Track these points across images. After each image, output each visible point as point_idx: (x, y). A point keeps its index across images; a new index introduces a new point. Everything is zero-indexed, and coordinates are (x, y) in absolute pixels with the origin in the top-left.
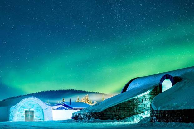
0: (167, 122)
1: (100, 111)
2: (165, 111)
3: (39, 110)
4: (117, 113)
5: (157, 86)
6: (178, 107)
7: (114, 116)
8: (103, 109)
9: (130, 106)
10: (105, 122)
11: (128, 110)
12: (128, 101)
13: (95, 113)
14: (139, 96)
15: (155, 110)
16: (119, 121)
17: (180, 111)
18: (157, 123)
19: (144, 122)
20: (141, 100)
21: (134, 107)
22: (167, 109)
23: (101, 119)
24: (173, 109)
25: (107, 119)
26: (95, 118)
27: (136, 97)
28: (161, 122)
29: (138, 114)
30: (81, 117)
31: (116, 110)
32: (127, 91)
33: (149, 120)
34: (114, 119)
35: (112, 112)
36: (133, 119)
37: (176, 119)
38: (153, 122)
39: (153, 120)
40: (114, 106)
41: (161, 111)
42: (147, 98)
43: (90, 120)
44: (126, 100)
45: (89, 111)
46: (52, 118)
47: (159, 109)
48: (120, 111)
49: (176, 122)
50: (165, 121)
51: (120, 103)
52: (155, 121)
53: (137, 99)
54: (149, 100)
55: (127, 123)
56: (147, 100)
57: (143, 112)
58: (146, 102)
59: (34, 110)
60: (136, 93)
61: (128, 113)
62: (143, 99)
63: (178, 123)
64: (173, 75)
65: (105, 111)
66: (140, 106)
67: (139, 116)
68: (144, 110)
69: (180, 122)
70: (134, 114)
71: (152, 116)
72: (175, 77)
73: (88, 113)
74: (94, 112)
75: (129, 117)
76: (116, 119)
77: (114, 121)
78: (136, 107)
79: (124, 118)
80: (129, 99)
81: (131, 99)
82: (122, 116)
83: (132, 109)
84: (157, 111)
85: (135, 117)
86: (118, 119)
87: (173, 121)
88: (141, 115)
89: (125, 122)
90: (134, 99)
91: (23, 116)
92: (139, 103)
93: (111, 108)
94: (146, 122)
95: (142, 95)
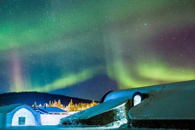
0: (140, 127)
1: (87, 119)
2: (139, 120)
3: (30, 116)
4: (100, 120)
5: (130, 100)
6: (148, 118)
7: (98, 122)
8: (89, 117)
9: (110, 115)
10: (92, 127)
11: (109, 118)
12: (109, 111)
13: (83, 120)
14: (117, 108)
15: (131, 119)
16: (102, 126)
17: (149, 120)
18: (133, 128)
19: (123, 127)
20: (118, 111)
21: (113, 116)
22: (140, 119)
23: (88, 125)
24: (144, 119)
25: (93, 124)
26: (83, 124)
27: (115, 108)
28: (136, 127)
29: (116, 121)
30: (70, 123)
31: (100, 118)
32: (104, 101)
33: (127, 126)
34: (98, 124)
35: (97, 119)
36: (113, 125)
37: (147, 126)
38: (130, 128)
39: (130, 126)
40: (98, 115)
41: (136, 120)
42: (123, 109)
43: (79, 125)
44: (108, 111)
45: (77, 118)
46: (41, 122)
47: (135, 118)
48: (103, 118)
49: (147, 127)
50: (138, 127)
51: (103, 113)
52: (132, 127)
53: (116, 110)
54: (124, 110)
55: (109, 128)
56: (122, 110)
57: (120, 119)
58: (122, 112)
59: (26, 117)
60: (114, 105)
61: (109, 120)
62: (120, 110)
63: (147, 128)
64: (142, 92)
65: (92, 118)
66: (118, 115)
67: (117, 122)
68: (120, 118)
69: (149, 128)
70: (114, 121)
71: (129, 123)
72: (144, 94)
73: (76, 120)
74: (81, 119)
75: (110, 123)
76: (100, 124)
77: (99, 126)
78: (115, 116)
79: (106, 124)
80: (110, 110)
81: (111, 109)
82: (104, 122)
83: (111, 117)
84: (133, 120)
85: (114, 123)
86: (101, 125)
87: (144, 127)
88: (119, 121)
89: (107, 127)
90: (113, 110)
91: (17, 121)
92: (117, 113)
93: (96, 116)
94: (125, 127)
95: (119, 106)
